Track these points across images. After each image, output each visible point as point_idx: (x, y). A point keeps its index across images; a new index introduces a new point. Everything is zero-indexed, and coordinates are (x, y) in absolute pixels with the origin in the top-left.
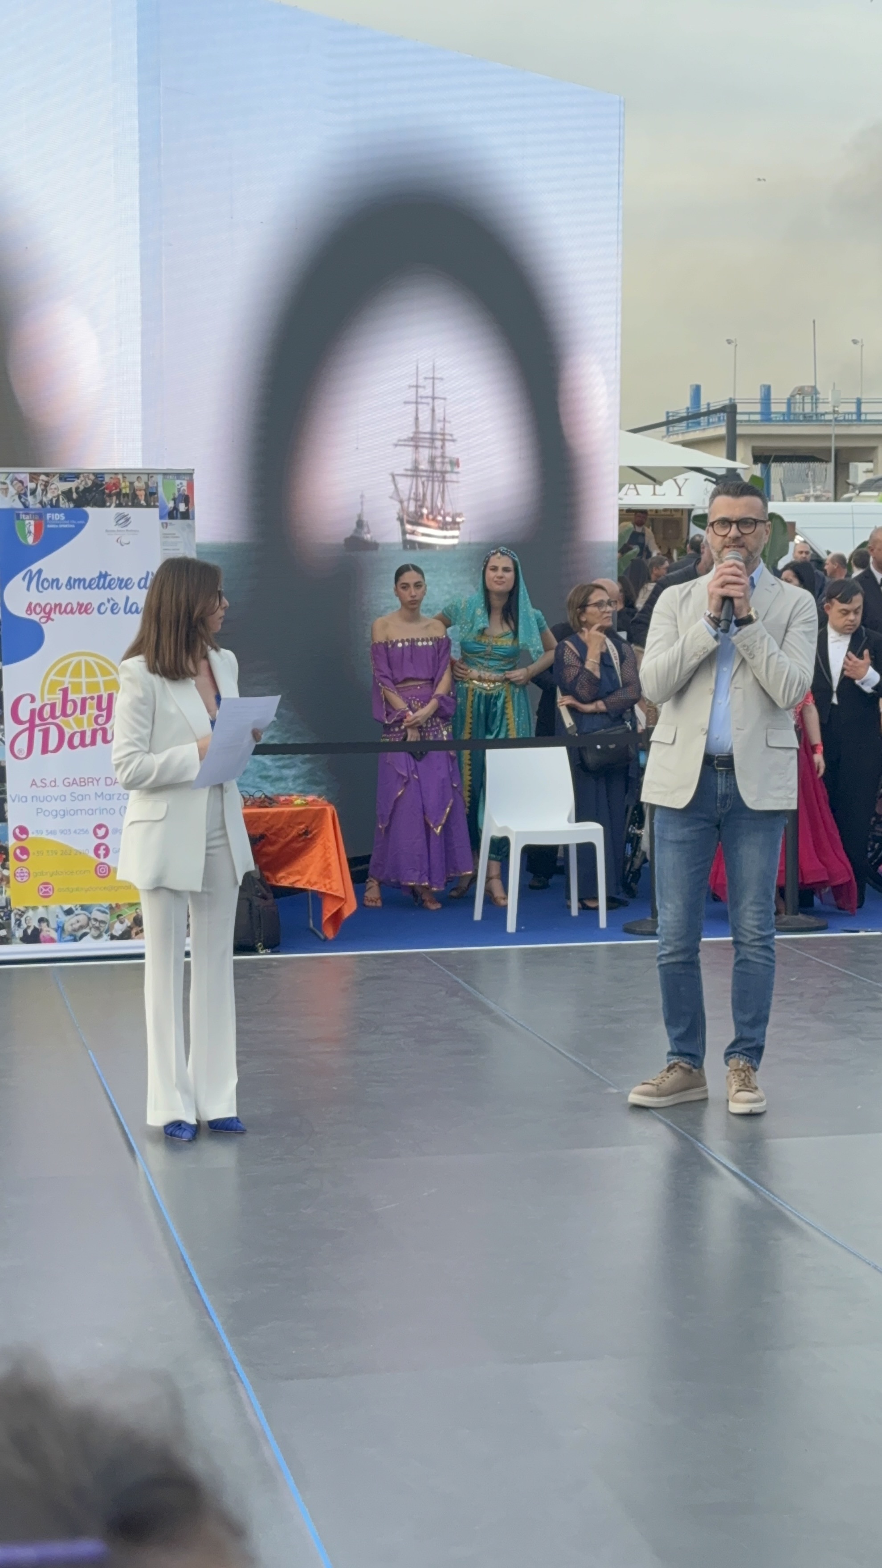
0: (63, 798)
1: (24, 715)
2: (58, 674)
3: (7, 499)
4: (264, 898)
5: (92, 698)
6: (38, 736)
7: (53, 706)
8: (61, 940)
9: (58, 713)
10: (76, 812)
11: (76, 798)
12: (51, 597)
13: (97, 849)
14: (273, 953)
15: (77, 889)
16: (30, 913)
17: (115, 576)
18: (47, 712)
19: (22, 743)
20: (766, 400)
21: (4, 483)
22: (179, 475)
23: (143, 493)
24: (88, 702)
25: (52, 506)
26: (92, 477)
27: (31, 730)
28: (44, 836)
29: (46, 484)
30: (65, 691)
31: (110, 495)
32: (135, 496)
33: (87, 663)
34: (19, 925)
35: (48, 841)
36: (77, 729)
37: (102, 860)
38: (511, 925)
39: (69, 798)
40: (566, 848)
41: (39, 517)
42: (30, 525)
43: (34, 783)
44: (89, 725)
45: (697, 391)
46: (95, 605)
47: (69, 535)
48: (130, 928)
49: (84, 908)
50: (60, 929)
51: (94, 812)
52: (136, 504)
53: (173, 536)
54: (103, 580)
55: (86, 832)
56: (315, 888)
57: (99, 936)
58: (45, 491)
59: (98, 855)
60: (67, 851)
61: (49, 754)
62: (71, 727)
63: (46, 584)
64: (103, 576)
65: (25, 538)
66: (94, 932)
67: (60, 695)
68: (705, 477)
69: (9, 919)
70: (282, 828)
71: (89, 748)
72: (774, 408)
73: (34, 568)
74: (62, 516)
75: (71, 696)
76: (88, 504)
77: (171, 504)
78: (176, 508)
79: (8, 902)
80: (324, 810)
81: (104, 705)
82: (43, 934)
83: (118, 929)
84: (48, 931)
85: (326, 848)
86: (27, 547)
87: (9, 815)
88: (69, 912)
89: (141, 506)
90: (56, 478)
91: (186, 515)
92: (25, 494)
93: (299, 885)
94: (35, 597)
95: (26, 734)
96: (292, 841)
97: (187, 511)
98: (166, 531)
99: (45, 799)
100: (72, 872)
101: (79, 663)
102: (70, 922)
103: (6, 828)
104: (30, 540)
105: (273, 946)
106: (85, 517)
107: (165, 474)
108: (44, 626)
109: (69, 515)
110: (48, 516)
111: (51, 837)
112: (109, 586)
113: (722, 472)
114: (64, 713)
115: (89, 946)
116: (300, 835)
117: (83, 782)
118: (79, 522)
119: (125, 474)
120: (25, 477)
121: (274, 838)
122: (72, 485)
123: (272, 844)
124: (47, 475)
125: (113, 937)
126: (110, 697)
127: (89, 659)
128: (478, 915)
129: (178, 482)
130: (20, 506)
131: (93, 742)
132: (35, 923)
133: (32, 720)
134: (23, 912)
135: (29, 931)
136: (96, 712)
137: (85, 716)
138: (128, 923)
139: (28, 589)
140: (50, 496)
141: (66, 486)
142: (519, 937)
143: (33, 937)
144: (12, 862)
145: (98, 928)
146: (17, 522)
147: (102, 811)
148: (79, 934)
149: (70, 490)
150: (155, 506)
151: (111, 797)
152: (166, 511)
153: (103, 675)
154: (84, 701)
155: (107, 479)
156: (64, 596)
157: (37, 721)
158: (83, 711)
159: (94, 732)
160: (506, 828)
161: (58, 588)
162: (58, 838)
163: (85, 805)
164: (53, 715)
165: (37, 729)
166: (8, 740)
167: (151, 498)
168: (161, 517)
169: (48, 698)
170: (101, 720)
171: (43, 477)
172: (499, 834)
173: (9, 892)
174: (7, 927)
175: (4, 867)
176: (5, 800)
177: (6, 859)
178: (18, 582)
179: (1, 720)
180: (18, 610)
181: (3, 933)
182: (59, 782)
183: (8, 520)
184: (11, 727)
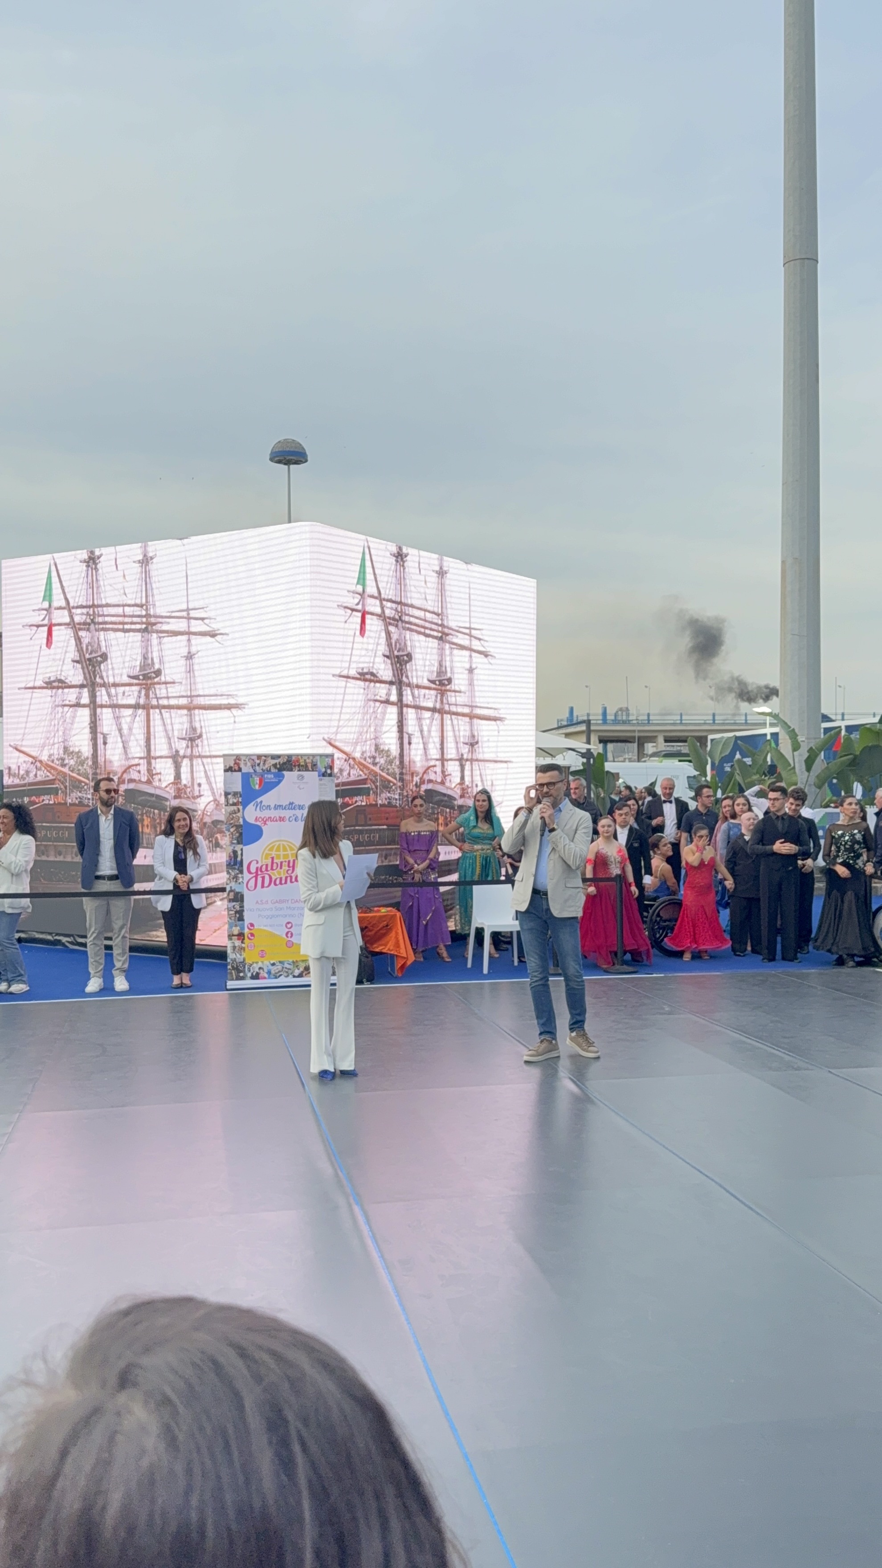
0: (271, 910)
1: (253, 870)
2: (269, 850)
3: (246, 768)
4: (367, 957)
5: (285, 861)
6: (260, 880)
7: (267, 865)
8: (269, 978)
9: (269, 868)
10: (277, 916)
11: (277, 910)
12: (266, 814)
13: (287, 934)
14: (371, 984)
15: (278, 953)
16: (255, 965)
17: (297, 804)
18: (264, 869)
19: (252, 883)
20: (605, 714)
21: (244, 760)
22: (327, 756)
23: (310, 765)
24: (284, 863)
25: (267, 771)
26: (286, 757)
27: (256, 877)
28: (262, 928)
29: (265, 761)
30: (273, 858)
31: (295, 766)
32: (306, 766)
33: (283, 845)
34: (249, 971)
35: (265, 930)
36: (278, 876)
37: (289, 939)
38: (485, 970)
39: (274, 909)
40: (511, 933)
41: (262, 777)
42: (257, 780)
43: (257, 902)
44: (284, 874)
45: (571, 710)
46: (287, 818)
47: (275, 785)
48: (303, 972)
49: (280, 962)
50: (269, 972)
51: (286, 916)
52: (307, 770)
53: (325, 785)
54: (290, 806)
55: (282, 926)
56: (392, 952)
57: (287, 976)
58: (264, 764)
59: (287, 937)
60: (273, 935)
61: (265, 889)
62: (275, 875)
63: (264, 808)
64: (291, 804)
65: (255, 786)
66: (285, 974)
67: (270, 860)
68: (575, 753)
69: (245, 968)
70: (374, 924)
71: (284, 886)
72: (610, 717)
73: (259, 800)
74: (272, 776)
75: (275, 861)
76: (284, 770)
77: (324, 770)
78: (326, 772)
79: (244, 959)
80: (396, 915)
81: (291, 864)
82: (260, 975)
83: (297, 972)
84: (263, 974)
85: (397, 933)
86: (255, 790)
87: (245, 918)
88: (273, 964)
89: (309, 771)
90: (270, 757)
91: (330, 775)
92: (255, 766)
93: (384, 951)
94: (259, 814)
95: (254, 879)
96: (380, 929)
97: (331, 773)
98: (322, 782)
99: (263, 910)
100: (275, 945)
101: (279, 846)
102: (274, 970)
103: (243, 925)
104: (257, 787)
105: (371, 980)
106: (283, 776)
107: (321, 756)
108: (263, 828)
109: (276, 775)
110: (266, 776)
111: (265, 928)
112: (294, 808)
113: (584, 751)
114: (272, 869)
115: (283, 981)
116: (384, 927)
117: (281, 902)
118: (280, 778)
119: (302, 755)
120: (255, 758)
121: (371, 928)
122: (277, 761)
123: (371, 931)
124: (265, 756)
125: (294, 977)
127: (284, 843)
128: (469, 965)
129: (327, 759)
130: (253, 771)
131: (286, 883)
132: (257, 970)
133: (257, 872)
134: (252, 965)
135: (254, 974)
136: (287, 868)
137: (282, 870)
138: (301, 969)
139: (256, 810)
140: (266, 766)
141: (274, 762)
142: (489, 976)
143: (256, 977)
144: (246, 940)
145: (287, 972)
146: (251, 779)
147: (289, 916)
148: (278, 975)
149: (276, 764)
150: (316, 771)
151: (294, 909)
152: (321, 773)
153: (291, 850)
154: (281, 863)
155: (294, 758)
156: (273, 813)
157: (259, 873)
158: (281, 868)
159: (286, 878)
160: (482, 923)
161: (270, 809)
162: (269, 929)
163: (282, 913)
164: (267, 870)
165: (259, 876)
166: (245, 882)
167: (314, 767)
168: (319, 776)
169: (265, 862)
170: (290, 872)
171: (263, 758)
172: (480, 926)
173: (244, 955)
174: (244, 971)
175: (242, 942)
176: (243, 911)
177: (244, 939)
178: (251, 807)
179: (241, 872)
180: (251, 820)
181: (242, 974)
182: (269, 902)
183: (246, 778)
184: (246, 876)
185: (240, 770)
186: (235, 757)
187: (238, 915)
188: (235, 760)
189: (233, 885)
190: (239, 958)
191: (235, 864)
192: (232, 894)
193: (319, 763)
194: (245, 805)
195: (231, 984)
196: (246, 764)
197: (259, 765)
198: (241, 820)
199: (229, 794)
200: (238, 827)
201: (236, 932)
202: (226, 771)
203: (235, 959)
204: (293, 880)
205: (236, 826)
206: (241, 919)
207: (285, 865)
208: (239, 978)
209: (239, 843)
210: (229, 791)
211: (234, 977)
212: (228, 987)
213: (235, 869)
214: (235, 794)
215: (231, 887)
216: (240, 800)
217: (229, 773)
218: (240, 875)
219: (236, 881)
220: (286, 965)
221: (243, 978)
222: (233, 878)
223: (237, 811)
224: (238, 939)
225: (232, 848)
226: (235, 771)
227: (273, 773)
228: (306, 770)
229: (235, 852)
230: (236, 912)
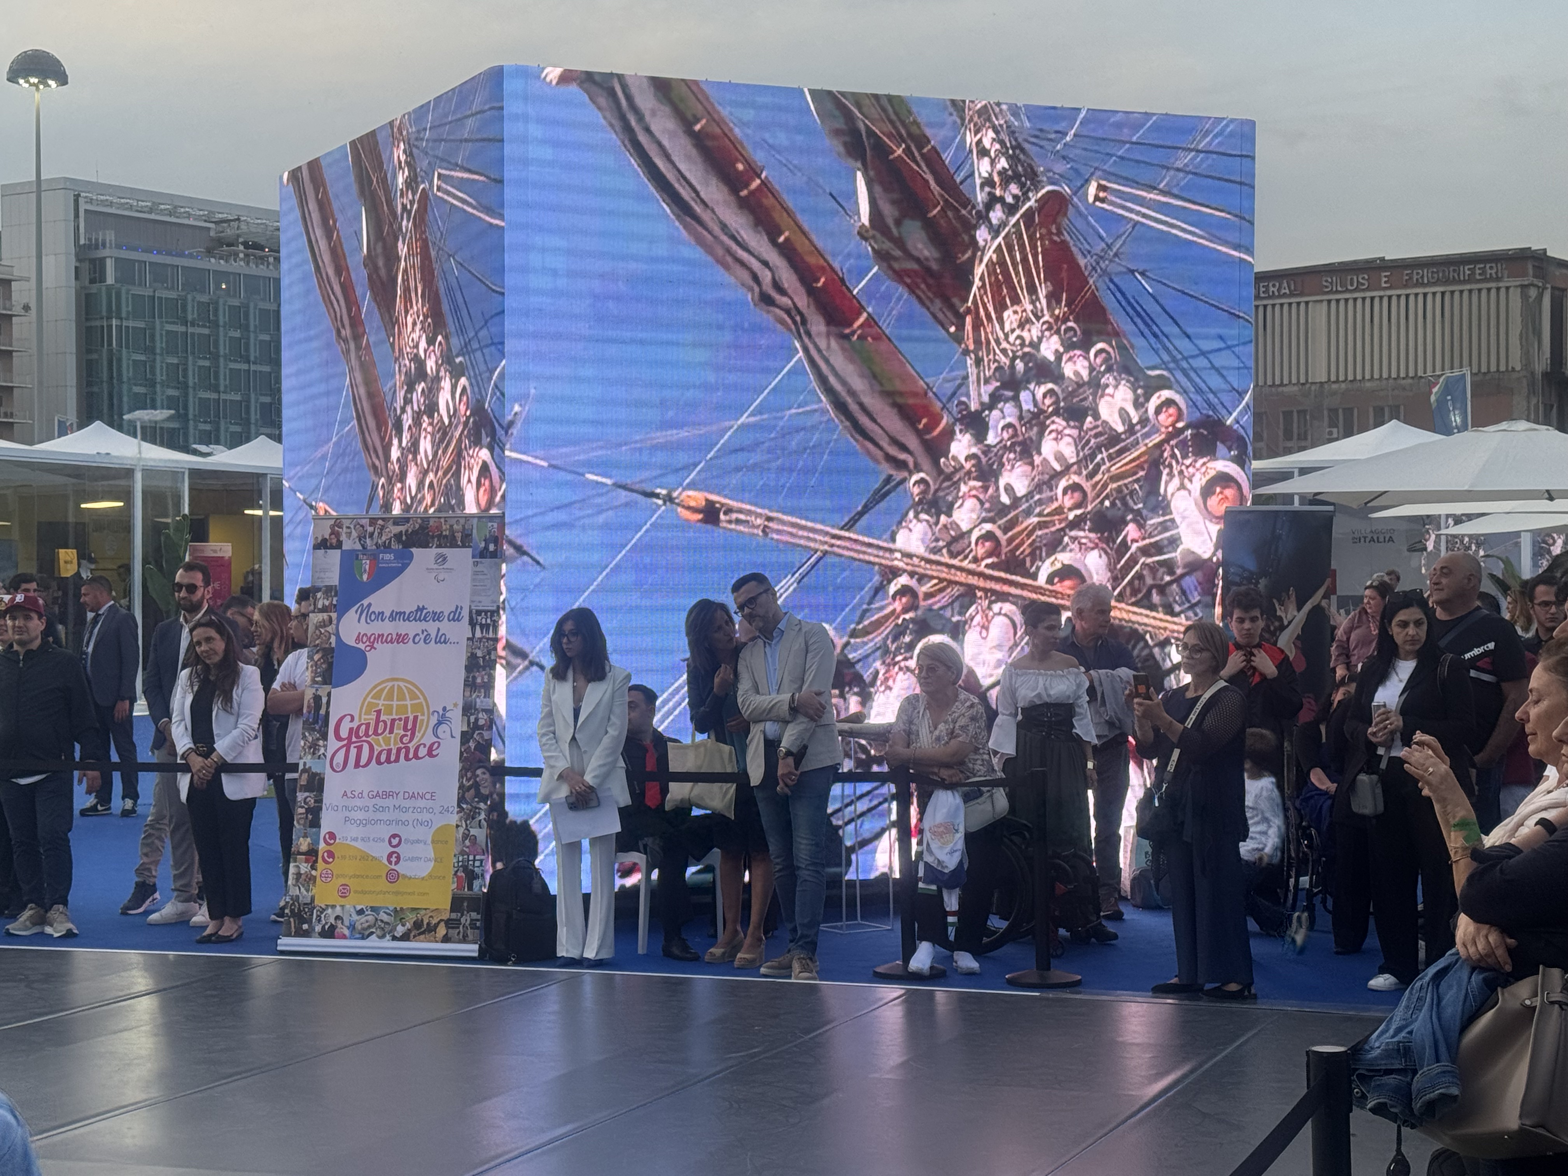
0: (366, 809)
1: (344, 733)
2: (374, 697)
3: (350, 542)
5: (400, 719)
6: (353, 752)
7: (368, 725)
8: (352, 937)
9: (371, 732)
10: (376, 822)
11: (377, 810)
12: (377, 628)
13: (390, 856)
15: (370, 892)
16: (330, 911)
18: (362, 731)
19: (340, 758)
21: (348, 528)
22: (492, 519)
23: (460, 535)
24: (397, 722)
25: (384, 546)
26: (419, 521)
27: (348, 747)
28: (348, 842)
29: (382, 528)
30: (379, 712)
31: (433, 537)
32: (453, 538)
33: (399, 688)
34: (319, 921)
35: (351, 847)
36: (384, 747)
37: (393, 867)
39: (371, 808)
41: (374, 558)
42: (366, 564)
43: (345, 794)
44: (395, 744)
46: (411, 636)
47: (397, 572)
48: (409, 930)
49: (373, 909)
50: (352, 927)
51: (390, 822)
52: (453, 545)
53: (483, 573)
54: (420, 614)
55: (383, 840)
57: (382, 937)
58: (380, 534)
59: (390, 862)
60: (365, 857)
61: (360, 769)
62: (380, 746)
63: (373, 617)
64: (420, 609)
65: (361, 576)
66: (379, 932)
67: (374, 716)
69: (312, 915)
71: (393, 765)
73: (365, 602)
74: (393, 556)
75: (382, 718)
76: (414, 545)
77: (483, 545)
78: (486, 548)
79: (313, 899)
81: (410, 725)
82: (337, 930)
83: (400, 930)
84: (342, 928)
86: (363, 582)
87: (323, 822)
88: (361, 912)
89: (458, 547)
90: (391, 521)
91: (494, 555)
92: (365, 537)
95: (344, 750)
97: (496, 550)
98: (476, 569)
99: (353, 809)
100: (367, 877)
101: (392, 688)
102: (361, 921)
103: (319, 834)
104: (365, 577)
106: (411, 557)
107: (480, 518)
108: (368, 654)
109: (398, 555)
110: (381, 556)
111: (353, 843)
112: (425, 619)
114: (376, 733)
115: (374, 944)
117: (385, 795)
118: (405, 560)
122: (403, 528)
124: (383, 519)
125: (394, 938)
126: (416, 718)
127: (401, 684)
129: (490, 524)
130: (360, 548)
131: (397, 760)
132: (332, 921)
133: (349, 738)
134: (324, 910)
135: (327, 927)
136: (402, 732)
137: (392, 736)
138: (408, 925)
139: (359, 621)
140: (384, 538)
141: (397, 529)
143: (329, 933)
144: (320, 864)
145: (383, 929)
146: (356, 562)
147: (397, 823)
148: (367, 933)
149: (401, 533)
150: (469, 547)
151: (407, 810)
152: (477, 552)
153: (411, 699)
154: (393, 721)
155: (431, 523)
156: (387, 628)
157: (354, 739)
158: (391, 732)
159: (399, 750)
161: (383, 620)
162: (358, 845)
163: (384, 816)
164: (367, 734)
165: (353, 746)
166: (329, 756)
167: (466, 540)
168: (474, 557)
169: (365, 718)
171: (380, 522)
173: (314, 891)
174: (310, 922)
175: (313, 867)
176: (321, 809)
177: (316, 861)
178: (351, 615)
179: (325, 737)
180: (349, 639)
181: (305, 926)
182: (365, 794)
183: (349, 561)
184: (333, 743)
185: (339, 545)
186: (332, 522)
187: (310, 817)
188: (332, 527)
189: (307, 761)
190: (304, 895)
191: (316, 722)
192: (305, 776)
193: (475, 531)
194: (342, 609)
195: (286, 943)
196: (349, 534)
197: (371, 535)
198: (333, 639)
199: (318, 590)
200: (328, 653)
201: (304, 848)
202: (317, 547)
203: (298, 897)
204: (411, 756)
205: (324, 650)
206: (315, 823)
207: (399, 724)
208: (301, 933)
209: (325, 682)
210: (319, 584)
211: (293, 930)
212: (279, 948)
213: (314, 730)
214: (329, 590)
215: (305, 764)
216: (335, 602)
217: (323, 551)
218: (321, 743)
219: (314, 753)
220: (384, 917)
221: (307, 934)
222: (310, 748)
223: (327, 623)
224: (307, 861)
225: (314, 690)
226: (332, 547)
227: (395, 552)
228: (451, 547)
229: (317, 699)
230: (308, 811)
